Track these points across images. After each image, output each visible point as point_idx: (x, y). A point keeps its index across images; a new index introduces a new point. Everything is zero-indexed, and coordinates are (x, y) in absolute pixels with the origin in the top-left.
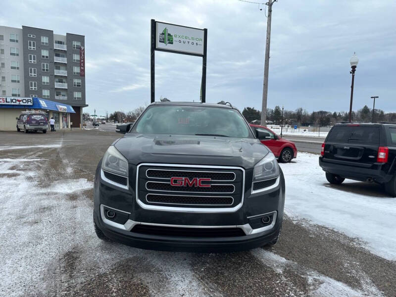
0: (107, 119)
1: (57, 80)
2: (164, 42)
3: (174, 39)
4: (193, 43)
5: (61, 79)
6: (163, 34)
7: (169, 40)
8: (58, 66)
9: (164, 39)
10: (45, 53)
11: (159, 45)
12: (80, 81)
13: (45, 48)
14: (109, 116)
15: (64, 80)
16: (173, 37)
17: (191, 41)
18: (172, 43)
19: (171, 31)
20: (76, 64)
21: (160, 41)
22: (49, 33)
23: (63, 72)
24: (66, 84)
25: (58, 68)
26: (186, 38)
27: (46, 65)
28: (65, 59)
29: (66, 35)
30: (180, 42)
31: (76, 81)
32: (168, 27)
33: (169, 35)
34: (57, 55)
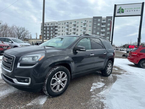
0: (121, 47)
1: (102, 33)
3: (125, 10)
4: (135, 11)
5: (103, 33)
6: (119, 9)
7: (122, 11)
8: (102, 28)
9: (119, 12)
10: (99, 24)
11: (117, 14)
12: (109, 33)
13: (99, 23)
14: (122, 46)
15: (104, 33)
16: (124, 10)
18: (123, 13)
19: (123, 7)
20: (108, 27)
22: (101, 18)
23: (104, 30)
24: (104, 34)
25: (102, 29)
26: (131, 9)
27: (98, 29)
28: (105, 26)
29: (106, 17)
30: (127, 11)
31: (108, 33)
33: (122, 9)
34: (103, 25)
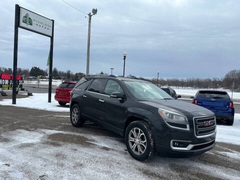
2: (25, 23)
3: (33, 22)
4: (45, 28)
6: (25, 17)
7: (29, 22)
11: (22, 24)
17: (44, 26)
18: (32, 25)
19: (31, 16)
21: (23, 22)
26: (41, 23)
30: (37, 25)
32: (29, 13)
33: (30, 18)
